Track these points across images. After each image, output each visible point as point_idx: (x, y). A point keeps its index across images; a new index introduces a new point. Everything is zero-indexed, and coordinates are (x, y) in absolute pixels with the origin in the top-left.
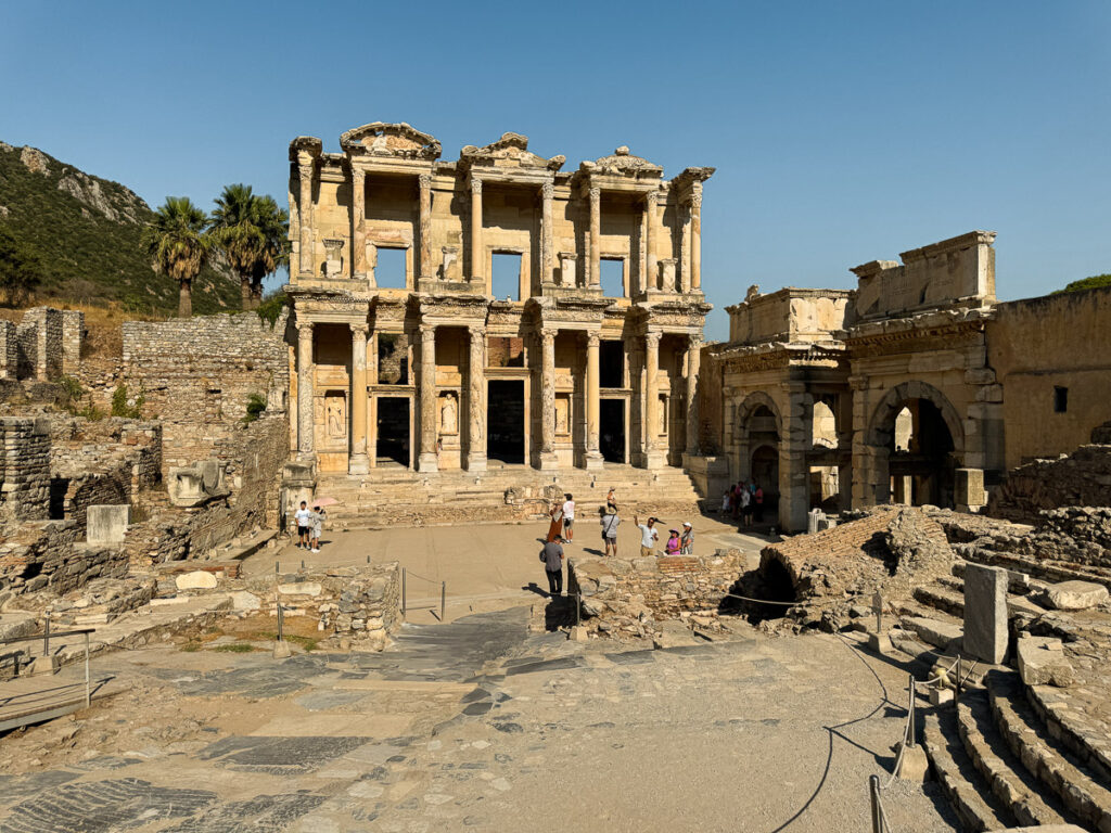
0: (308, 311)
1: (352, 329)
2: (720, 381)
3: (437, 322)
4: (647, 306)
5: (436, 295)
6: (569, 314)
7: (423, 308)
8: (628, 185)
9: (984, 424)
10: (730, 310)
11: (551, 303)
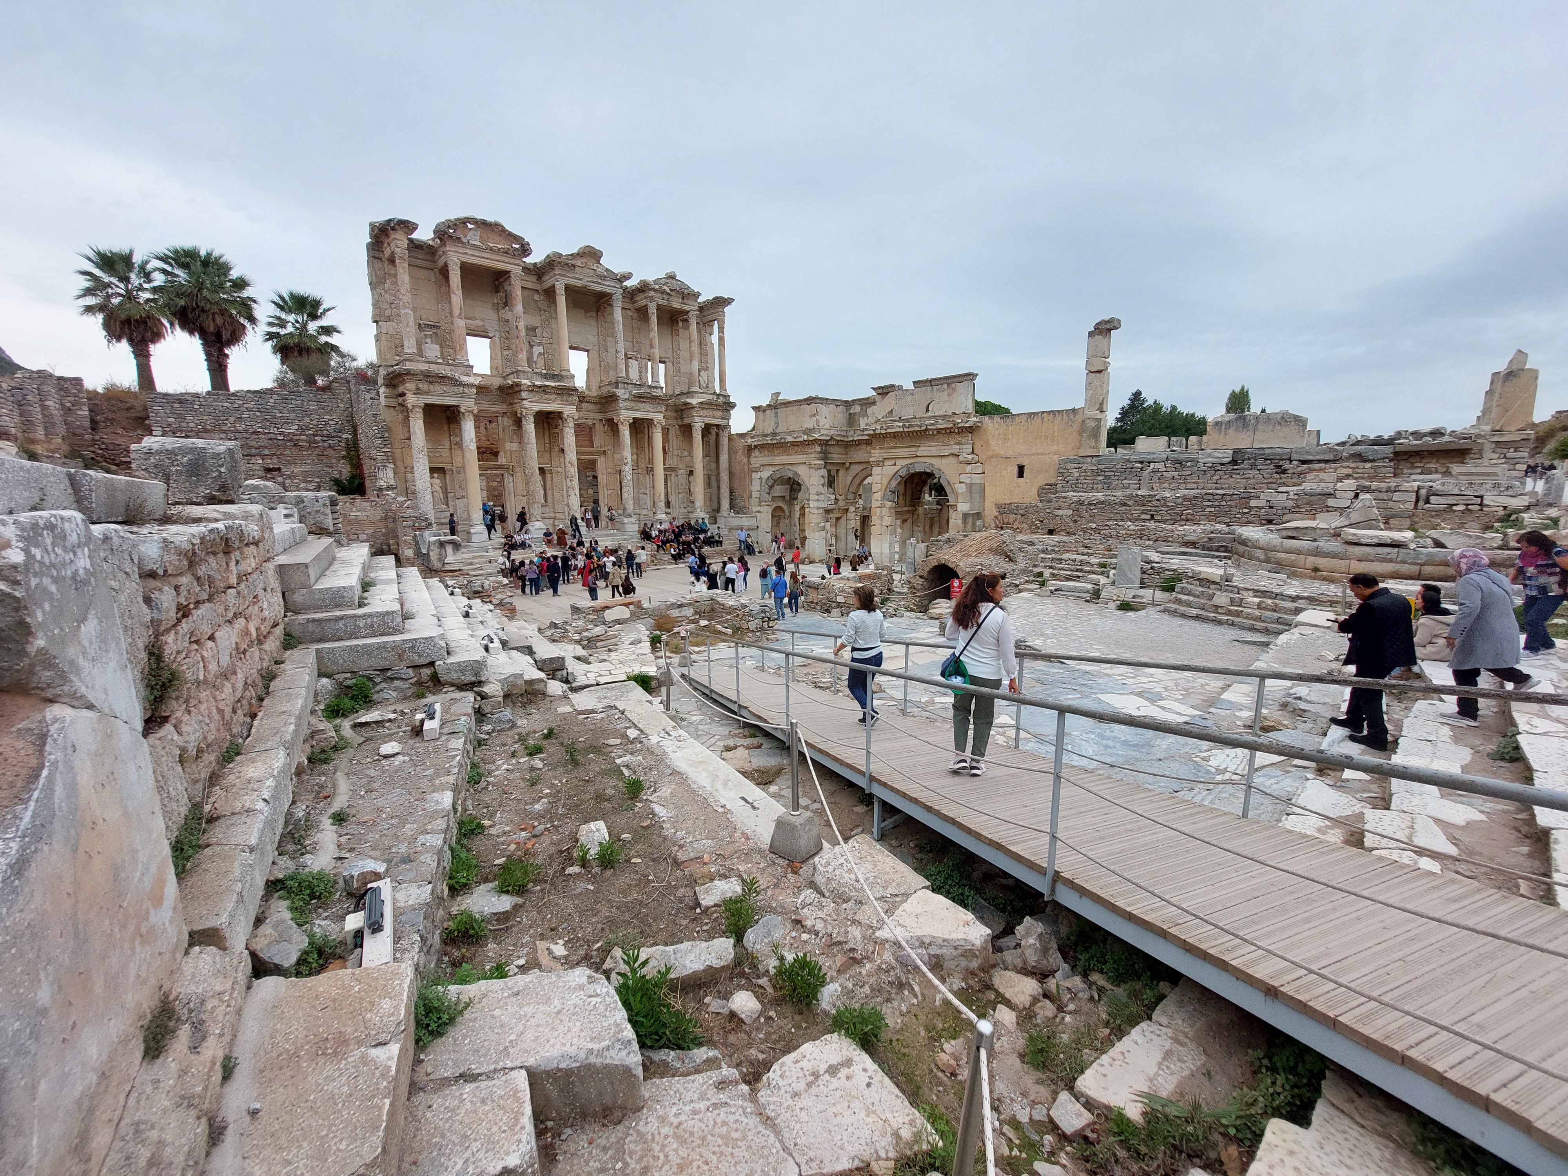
0: (418, 392)
1: (462, 410)
2: (745, 460)
3: (536, 407)
4: (694, 401)
5: (537, 383)
6: (640, 405)
7: (524, 394)
8: (676, 304)
9: (970, 486)
10: (756, 409)
11: (627, 396)
